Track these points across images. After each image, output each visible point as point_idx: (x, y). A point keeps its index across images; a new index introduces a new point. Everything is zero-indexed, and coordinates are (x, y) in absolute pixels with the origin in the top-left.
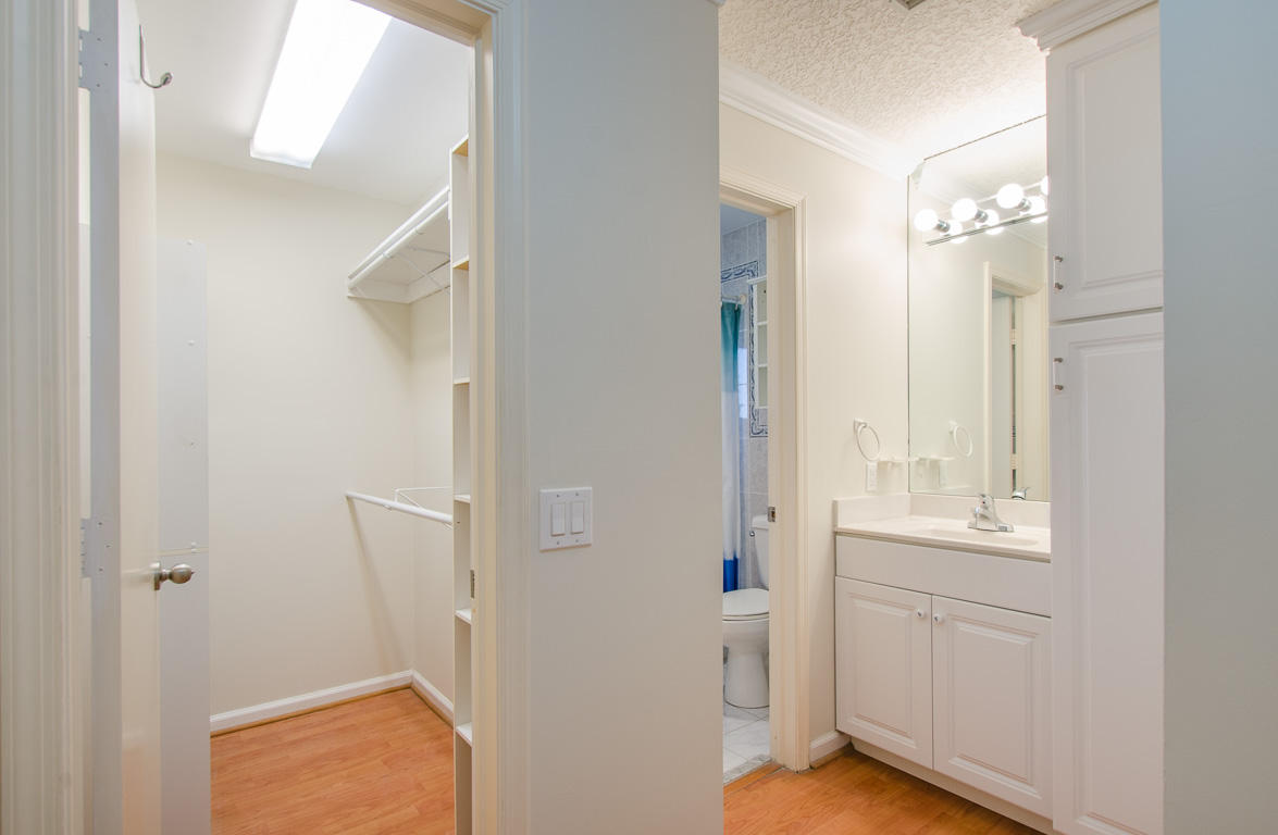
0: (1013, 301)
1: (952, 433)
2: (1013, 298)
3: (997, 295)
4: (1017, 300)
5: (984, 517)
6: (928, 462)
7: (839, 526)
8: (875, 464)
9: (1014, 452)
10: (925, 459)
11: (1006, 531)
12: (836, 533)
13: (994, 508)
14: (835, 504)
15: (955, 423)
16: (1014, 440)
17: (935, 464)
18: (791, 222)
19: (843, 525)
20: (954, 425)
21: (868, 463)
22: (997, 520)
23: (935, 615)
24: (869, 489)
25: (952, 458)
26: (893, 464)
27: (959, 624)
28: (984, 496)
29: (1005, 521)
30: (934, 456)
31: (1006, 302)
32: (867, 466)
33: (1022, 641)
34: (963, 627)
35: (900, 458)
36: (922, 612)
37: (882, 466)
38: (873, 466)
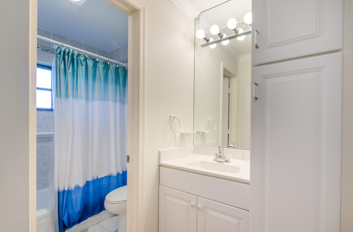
0: (229, 79)
1: (209, 122)
2: (229, 78)
3: (225, 76)
4: (230, 79)
5: (220, 157)
6: (201, 132)
7: (161, 163)
8: (179, 134)
9: (229, 128)
10: (200, 132)
11: (228, 162)
12: (160, 166)
13: (223, 153)
14: (159, 152)
15: (210, 118)
16: (229, 124)
17: (203, 133)
18: (138, 17)
19: (163, 162)
20: (210, 119)
21: (176, 134)
22: (225, 157)
23: (198, 206)
24: (176, 145)
25: (209, 131)
26: (187, 134)
27: (208, 210)
28: (220, 148)
29: (228, 158)
30: (203, 131)
31: (227, 79)
32: (175, 135)
33: (235, 221)
34: (210, 212)
35: (189, 131)
36: (193, 204)
37: (182, 135)
38: (178, 135)
